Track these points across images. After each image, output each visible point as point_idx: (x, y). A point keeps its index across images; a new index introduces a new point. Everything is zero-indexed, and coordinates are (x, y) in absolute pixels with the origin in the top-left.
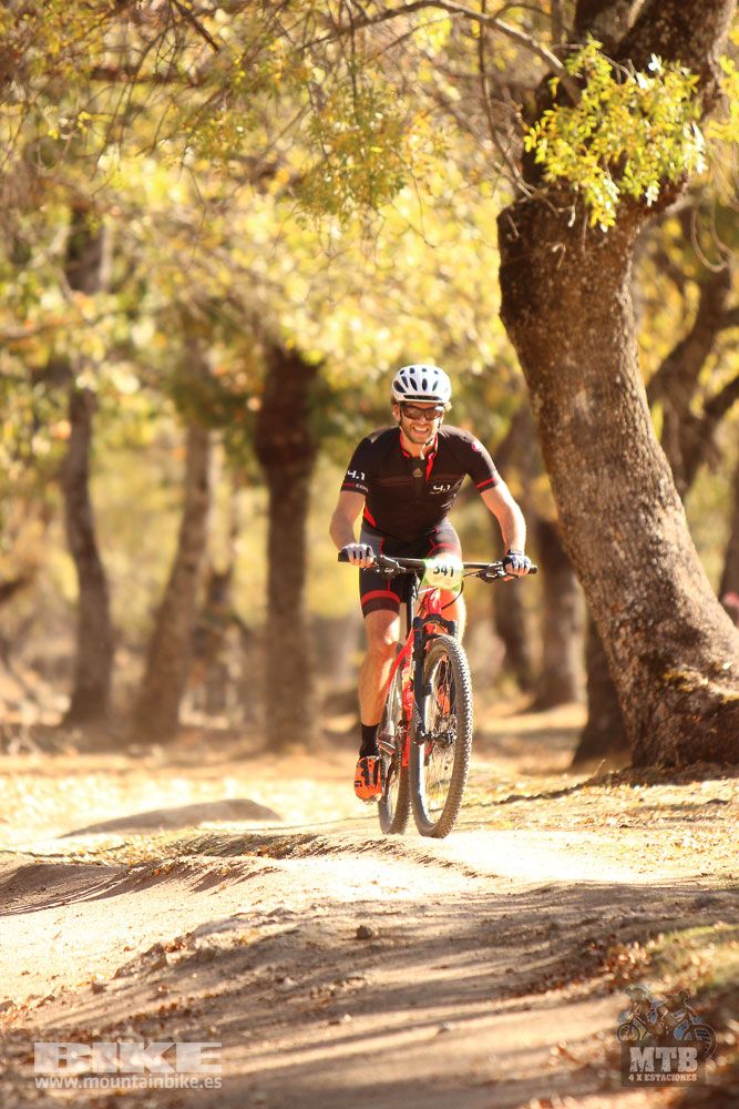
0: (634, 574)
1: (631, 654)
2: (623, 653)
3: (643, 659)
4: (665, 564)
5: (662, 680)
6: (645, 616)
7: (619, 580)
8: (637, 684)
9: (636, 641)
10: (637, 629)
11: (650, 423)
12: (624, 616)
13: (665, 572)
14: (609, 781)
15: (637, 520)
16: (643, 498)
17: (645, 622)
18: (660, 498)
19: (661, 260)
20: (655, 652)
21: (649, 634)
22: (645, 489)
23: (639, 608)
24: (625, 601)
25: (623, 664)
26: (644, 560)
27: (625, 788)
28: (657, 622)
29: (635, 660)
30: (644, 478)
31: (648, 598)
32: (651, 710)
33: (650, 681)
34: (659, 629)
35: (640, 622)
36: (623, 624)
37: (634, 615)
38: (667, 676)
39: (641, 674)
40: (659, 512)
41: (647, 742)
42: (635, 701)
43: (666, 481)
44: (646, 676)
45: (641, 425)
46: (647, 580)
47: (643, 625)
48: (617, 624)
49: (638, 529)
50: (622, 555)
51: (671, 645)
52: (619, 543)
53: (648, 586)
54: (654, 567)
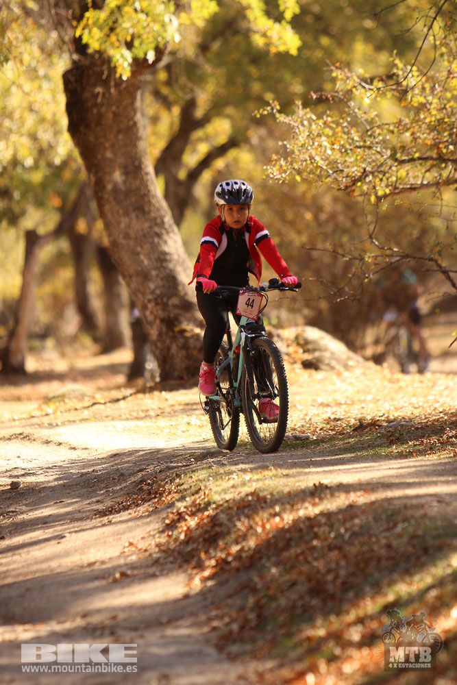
0: (154, 273)
1: (155, 318)
2: (150, 318)
3: (162, 320)
4: (171, 266)
5: (173, 331)
6: (162, 296)
7: (146, 276)
8: (160, 335)
9: (157, 310)
10: (157, 304)
11: (157, 187)
12: (150, 297)
13: (171, 271)
14: (147, 390)
15: (153, 243)
16: (157, 229)
17: (162, 300)
18: (166, 229)
19: (157, 94)
20: (169, 317)
21: (165, 306)
22: (156, 224)
23: (158, 292)
24: (149, 288)
25: (151, 324)
26: (159, 265)
27: (156, 393)
28: (168, 299)
29: (158, 321)
30: (155, 219)
31: (163, 286)
32: (169, 349)
33: (167, 333)
34: (170, 302)
35: (159, 300)
36: (149, 301)
37: (155, 296)
38: (177, 329)
39: (161, 329)
40: (165, 237)
41: (167, 367)
42: (159, 344)
43: (168, 219)
44: (164, 329)
45: (151, 188)
46: (161, 276)
47: (160, 301)
48: (146, 301)
49: (154, 247)
50: (146, 262)
51: (177, 311)
52: (145, 255)
53: (162, 279)
54: (165, 268)
